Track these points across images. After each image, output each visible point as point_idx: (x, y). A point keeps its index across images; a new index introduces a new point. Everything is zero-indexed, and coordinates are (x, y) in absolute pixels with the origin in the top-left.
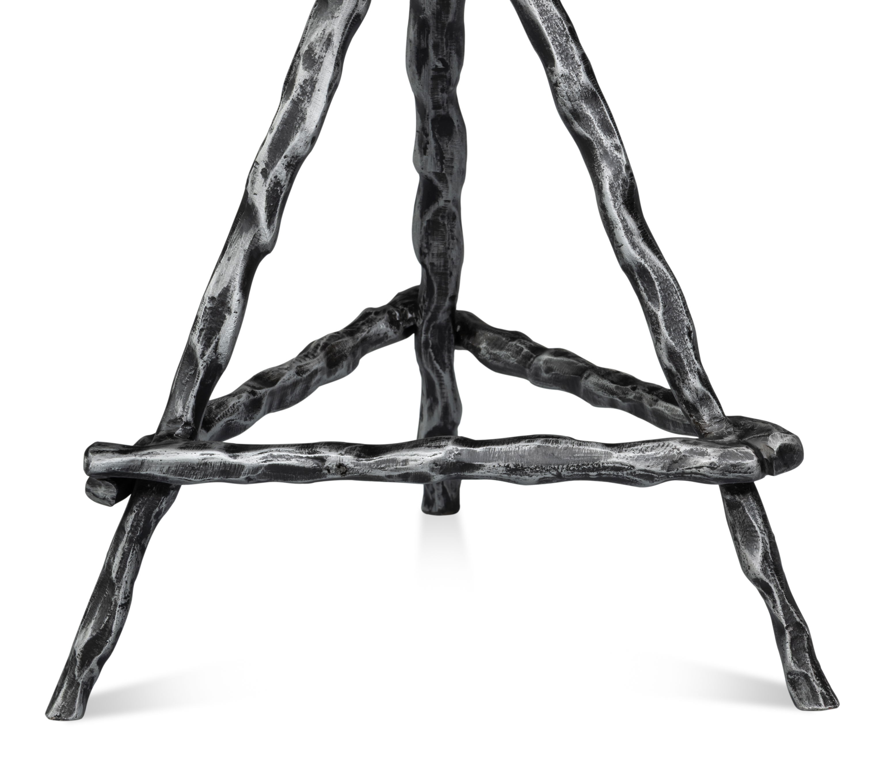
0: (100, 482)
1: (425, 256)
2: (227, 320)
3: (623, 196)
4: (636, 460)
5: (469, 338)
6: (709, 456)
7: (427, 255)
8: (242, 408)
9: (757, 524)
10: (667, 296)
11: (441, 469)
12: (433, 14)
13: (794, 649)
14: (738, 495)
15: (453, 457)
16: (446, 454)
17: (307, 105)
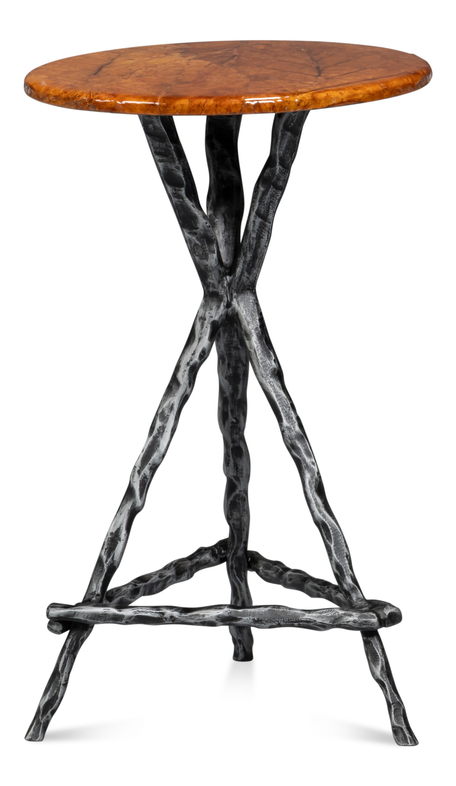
0: (54, 622)
1: (230, 520)
2: (119, 544)
3: (315, 487)
4: (317, 617)
5: (254, 565)
6: (353, 616)
7: (231, 519)
8: (129, 592)
9: (379, 652)
10: (336, 537)
11: (221, 619)
12: (230, 394)
13: (395, 715)
14: (370, 637)
15: (227, 614)
16: (224, 612)
17: (161, 439)
